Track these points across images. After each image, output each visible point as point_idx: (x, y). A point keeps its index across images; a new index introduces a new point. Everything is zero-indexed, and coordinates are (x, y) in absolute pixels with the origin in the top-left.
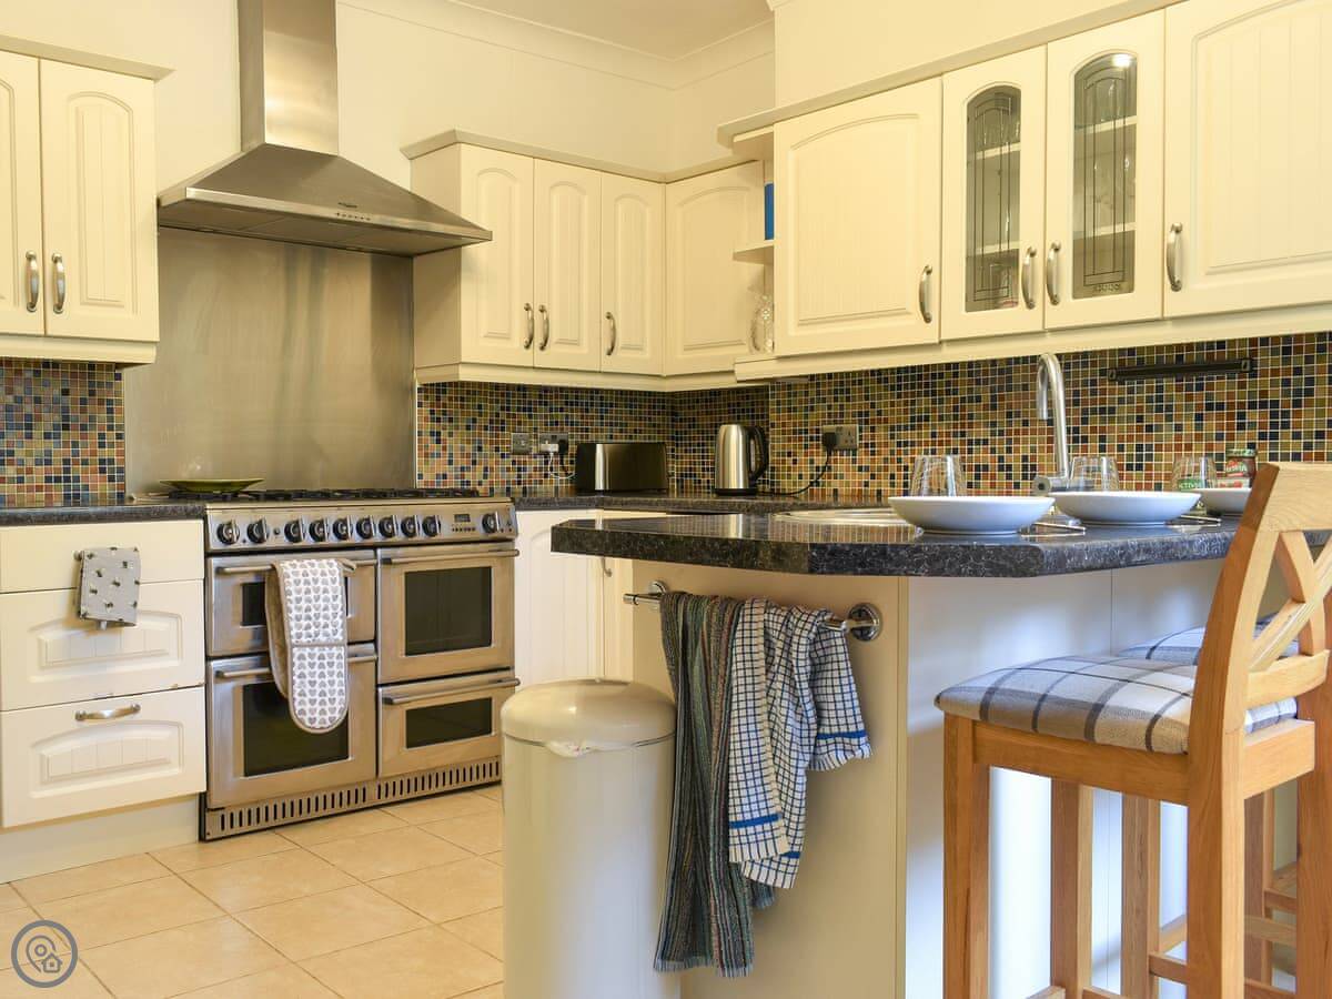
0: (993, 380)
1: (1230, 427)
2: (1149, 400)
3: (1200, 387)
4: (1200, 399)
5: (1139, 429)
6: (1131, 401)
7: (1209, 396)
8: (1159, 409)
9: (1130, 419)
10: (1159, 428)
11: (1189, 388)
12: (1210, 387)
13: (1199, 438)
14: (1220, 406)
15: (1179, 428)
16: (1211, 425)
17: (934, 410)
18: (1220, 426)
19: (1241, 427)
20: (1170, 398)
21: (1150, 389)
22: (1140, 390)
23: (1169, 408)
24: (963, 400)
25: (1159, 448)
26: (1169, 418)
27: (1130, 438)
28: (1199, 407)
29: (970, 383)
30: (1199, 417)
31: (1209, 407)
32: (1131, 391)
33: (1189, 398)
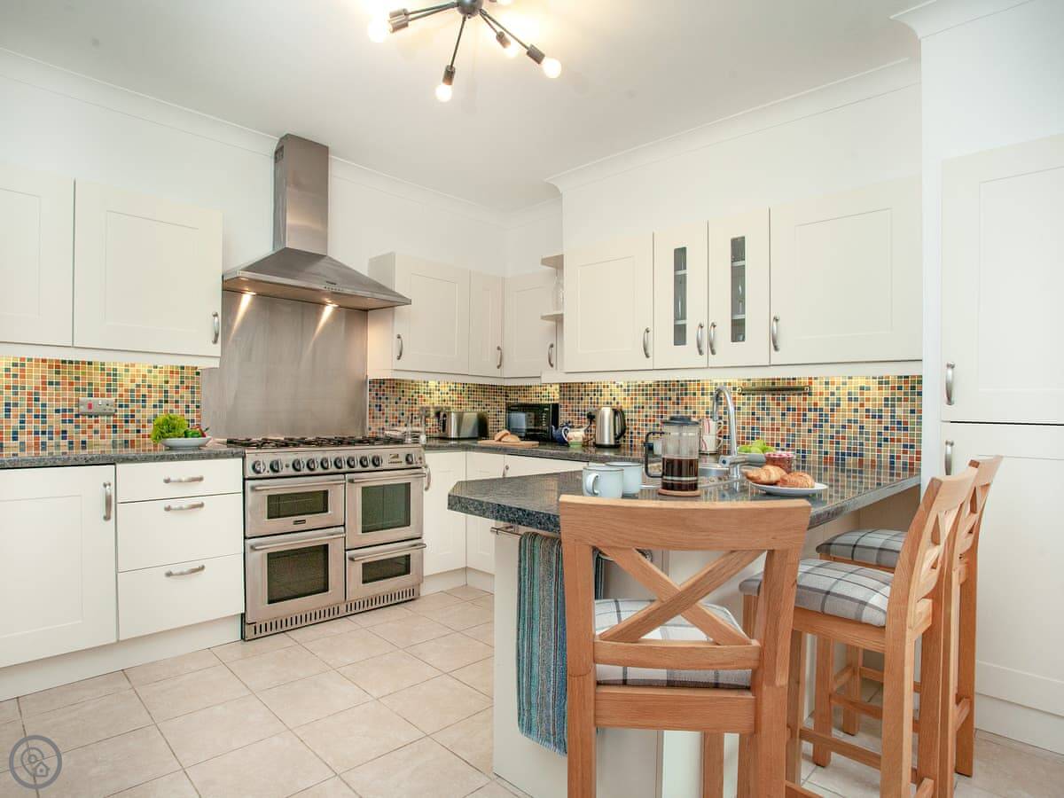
0: (678, 389)
1: (799, 420)
2: (758, 404)
3: (784, 399)
4: (784, 404)
5: (753, 419)
6: (749, 404)
7: (788, 404)
8: (763, 409)
9: (748, 413)
10: (763, 419)
11: (778, 399)
12: (789, 399)
13: (783, 425)
14: (794, 410)
15: (773, 419)
16: (789, 419)
17: (647, 403)
18: (793, 420)
19: (804, 420)
20: (769, 404)
21: (758, 399)
22: (754, 399)
23: (768, 409)
24: (662, 399)
25: (763, 429)
26: (768, 414)
27: (748, 423)
28: (783, 409)
29: (666, 390)
30: (783, 414)
31: (788, 409)
32: (749, 399)
33: (778, 404)
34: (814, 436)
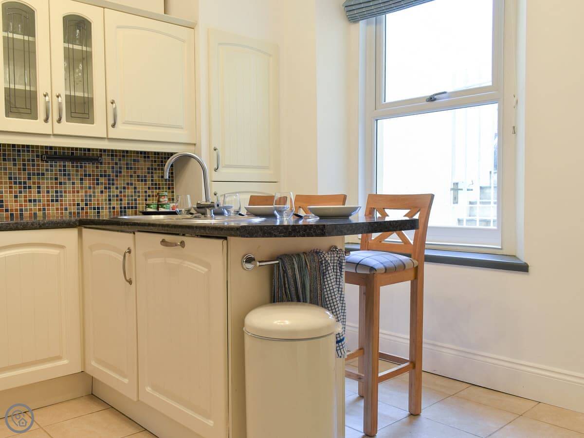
1: (93, 184)
2: (60, 170)
3: (81, 167)
4: (81, 172)
5: (56, 183)
6: (52, 171)
7: (85, 171)
8: (65, 175)
10: (65, 183)
11: (77, 167)
12: (85, 167)
13: (82, 188)
14: (90, 175)
15: (73, 183)
16: (86, 183)
18: (90, 184)
19: (98, 184)
20: (69, 171)
21: (60, 166)
22: (56, 166)
25: (65, 192)
26: (69, 179)
27: (52, 187)
28: (81, 175)
30: (81, 179)
31: (85, 175)
32: (51, 166)
33: (77, 171)
34: (105, 196)
